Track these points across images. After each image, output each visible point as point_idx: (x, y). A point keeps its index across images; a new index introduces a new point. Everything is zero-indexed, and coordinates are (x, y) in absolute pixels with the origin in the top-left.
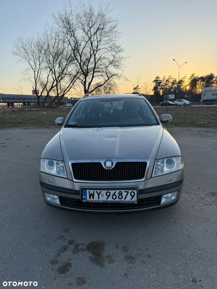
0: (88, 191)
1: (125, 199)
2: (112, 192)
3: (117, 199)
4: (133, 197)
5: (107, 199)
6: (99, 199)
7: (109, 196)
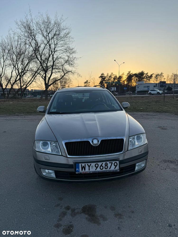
0: (80, 164)
1: (110, 169)
2: (100, 164)
3: (104, 169)
4: (116, 166)
5: (96, 170)
6: (89, 170)
7: (97, 167)
